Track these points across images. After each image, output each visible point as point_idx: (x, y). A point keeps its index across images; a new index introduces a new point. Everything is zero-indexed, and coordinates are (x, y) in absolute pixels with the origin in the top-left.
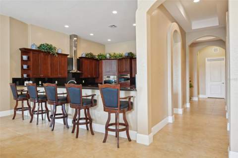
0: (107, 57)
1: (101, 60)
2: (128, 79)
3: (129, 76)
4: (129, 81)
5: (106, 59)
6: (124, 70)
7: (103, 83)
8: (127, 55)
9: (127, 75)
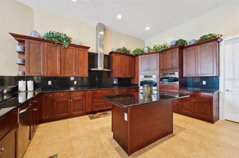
0: (145, 51)
1: (137, 55)
2: (175, 80)
3: (177, 75)
4: (178, 83)
5: (143, 53)
6: (170, 66)
7: (139, 84)
8: (174, 43)
9: (174, 74)
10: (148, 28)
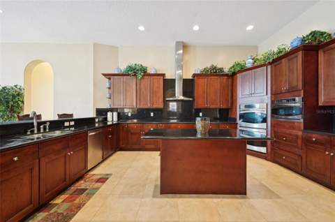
0: (247, 65)
1: (234, 74)
5: (244, 70)
6: (287, 87)
7: (238, 119)
9: (294, 100)
10: (250, 28)
